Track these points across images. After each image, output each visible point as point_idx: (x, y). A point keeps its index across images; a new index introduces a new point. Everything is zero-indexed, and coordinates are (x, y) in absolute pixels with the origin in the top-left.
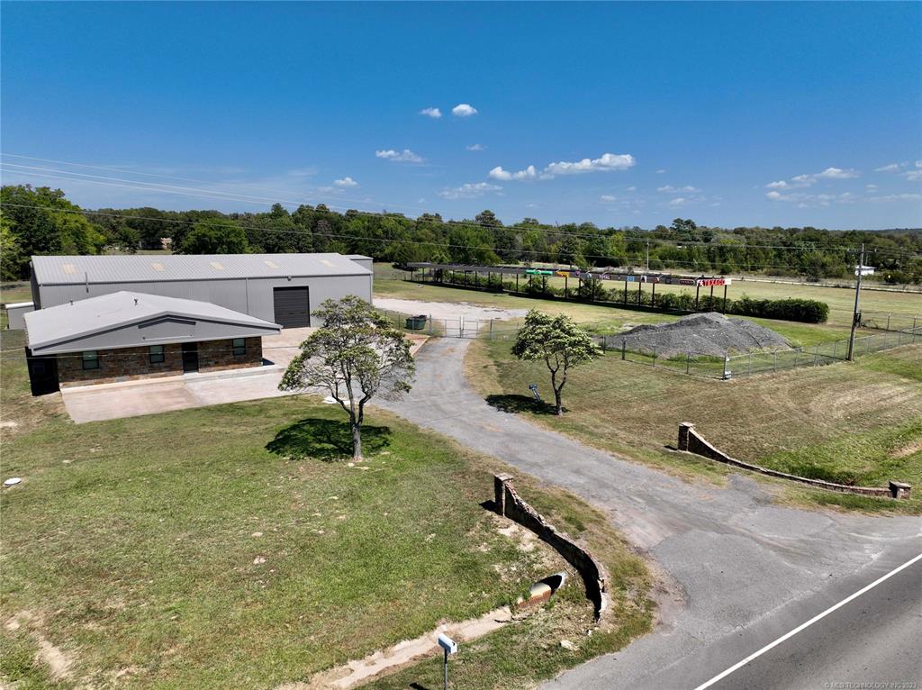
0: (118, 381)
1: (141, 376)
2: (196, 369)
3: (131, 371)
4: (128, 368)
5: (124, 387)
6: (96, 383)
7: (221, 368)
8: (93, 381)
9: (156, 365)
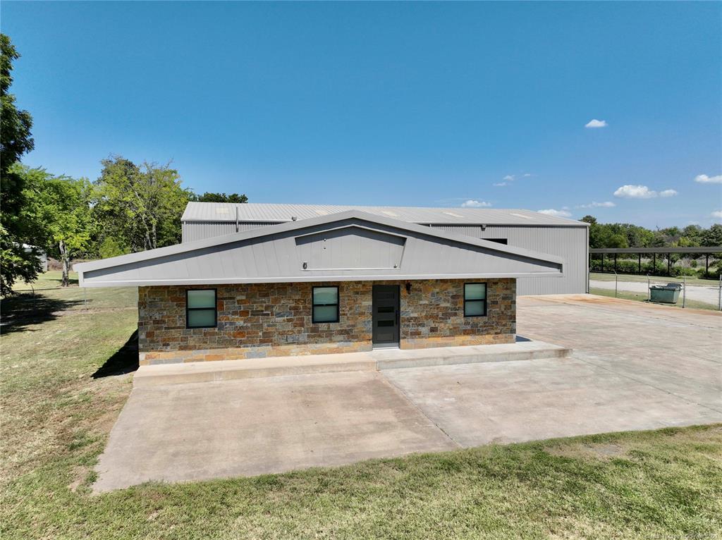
0: (250, 356)
1: (294, 348)
2: (395, 339)
3: (275, 338)
4: (270, 329)
5: (258, 371)
6: (209, 358)
7: (440, 340)
8: (202, 353)
9: (323, 327)
